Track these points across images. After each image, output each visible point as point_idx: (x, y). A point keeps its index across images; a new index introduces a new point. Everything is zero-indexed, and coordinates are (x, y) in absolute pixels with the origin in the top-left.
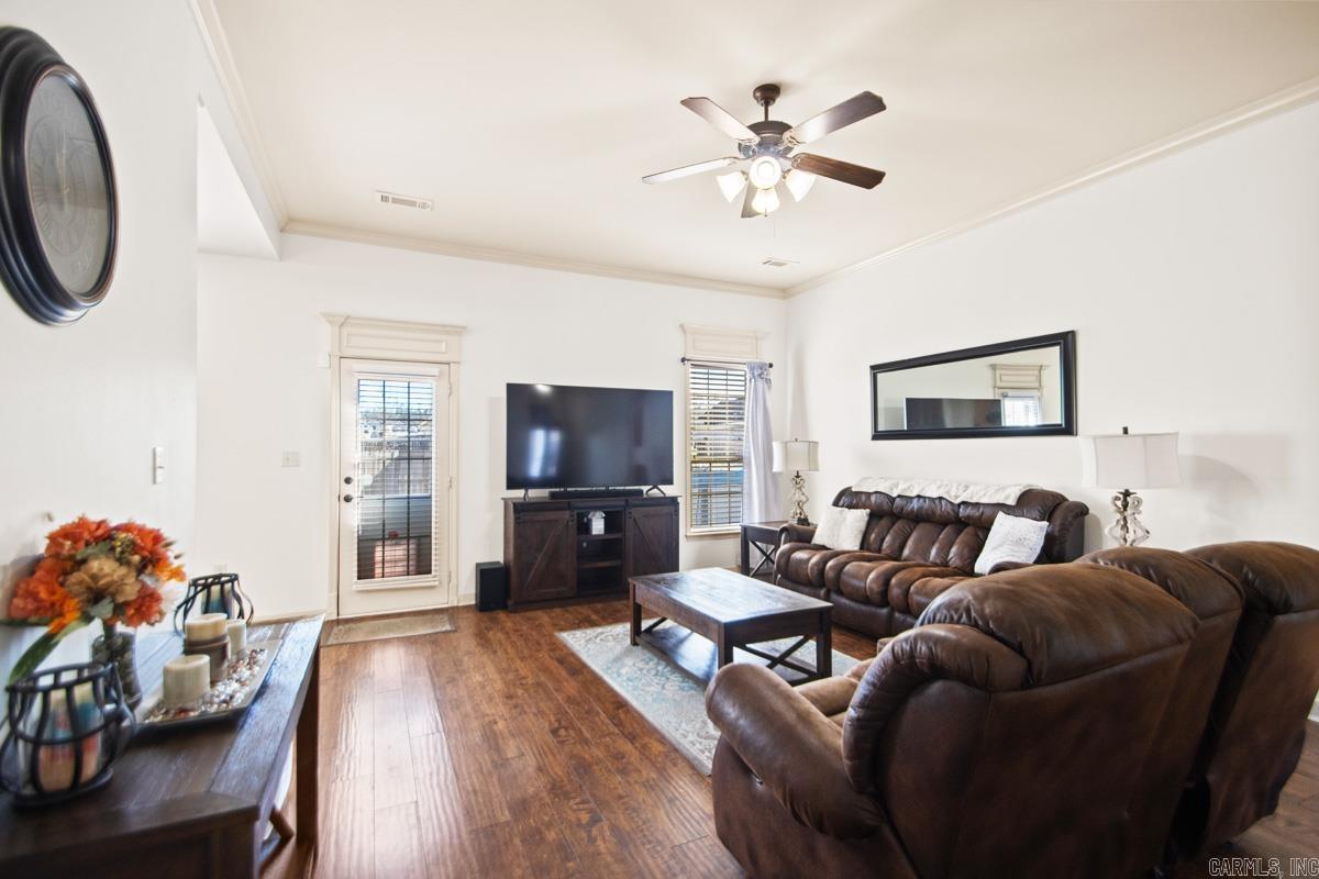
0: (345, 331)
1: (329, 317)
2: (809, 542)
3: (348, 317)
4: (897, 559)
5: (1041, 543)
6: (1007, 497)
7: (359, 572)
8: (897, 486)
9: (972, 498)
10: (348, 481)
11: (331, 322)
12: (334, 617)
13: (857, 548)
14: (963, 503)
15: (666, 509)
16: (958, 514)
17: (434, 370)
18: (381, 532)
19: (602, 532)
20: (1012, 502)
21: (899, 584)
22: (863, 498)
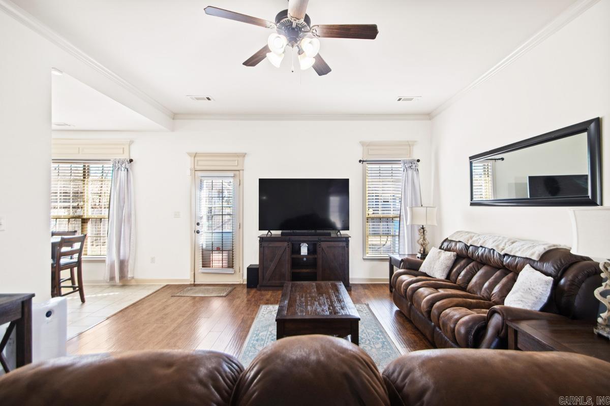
0: (196, 158)
1: (190, 154)
2: (417, 270)
3: (196, 154)
4: (463, 288)
5: (548, 294)
6: (533, 254)
7: (203, 264)
8: (471, 238)
9: (511, 251)
10: (198, 224)
11: (191, 156)
12: (193, 283)
13: (443, 278)
14: (506, 255)
15: (341, 244)
16: (503, 262)
17: (232, 174)
18: (211, 247)
19: (307, 254)
20: (535, 257)
21: (438, 308)
22: (453, 244)
